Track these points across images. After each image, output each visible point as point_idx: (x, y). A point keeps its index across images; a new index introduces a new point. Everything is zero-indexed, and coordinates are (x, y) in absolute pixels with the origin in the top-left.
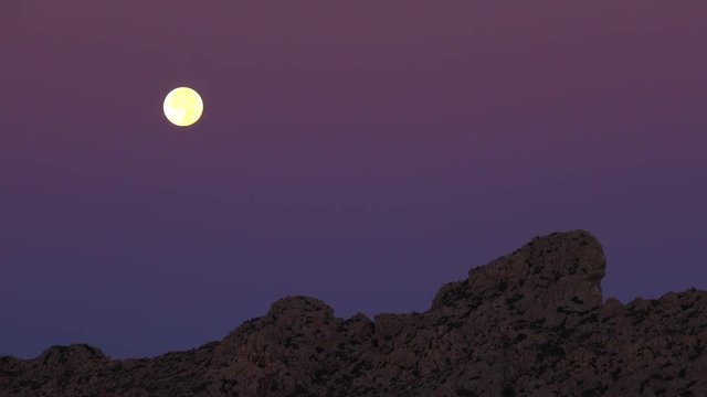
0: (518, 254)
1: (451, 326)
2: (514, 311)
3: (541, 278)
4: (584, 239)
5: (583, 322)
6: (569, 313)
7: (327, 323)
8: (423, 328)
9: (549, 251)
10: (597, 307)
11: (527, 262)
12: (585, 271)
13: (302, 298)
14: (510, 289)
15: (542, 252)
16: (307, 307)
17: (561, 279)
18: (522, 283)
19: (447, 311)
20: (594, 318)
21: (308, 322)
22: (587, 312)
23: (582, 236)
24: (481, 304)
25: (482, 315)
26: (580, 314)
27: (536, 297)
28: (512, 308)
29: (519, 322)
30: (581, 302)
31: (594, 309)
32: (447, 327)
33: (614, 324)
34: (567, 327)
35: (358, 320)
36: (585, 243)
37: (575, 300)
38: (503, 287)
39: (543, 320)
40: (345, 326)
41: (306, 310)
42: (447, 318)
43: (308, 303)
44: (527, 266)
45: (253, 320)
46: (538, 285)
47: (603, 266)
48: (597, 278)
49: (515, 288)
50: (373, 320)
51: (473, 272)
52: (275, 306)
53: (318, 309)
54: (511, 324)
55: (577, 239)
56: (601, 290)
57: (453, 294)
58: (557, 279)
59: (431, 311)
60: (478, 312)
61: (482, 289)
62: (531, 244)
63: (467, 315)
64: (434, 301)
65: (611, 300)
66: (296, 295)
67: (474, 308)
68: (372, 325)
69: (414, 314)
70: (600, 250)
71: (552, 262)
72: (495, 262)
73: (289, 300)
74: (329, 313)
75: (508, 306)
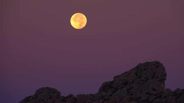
0: (132, 71)
1: (105, 100)
2: (129, 94)
3: (141, 80)
4: (158, 65)
5: (156, 98)
6: (150, 94)
7: (58, 98)
8: (94, 100)
9: (144, 69)
10: (162, 92)
11: (136, 74)
12: (157, 77)
13: (48, 88)
14: (128, 84)
15: (142, 70)
16: (50, 91)
17: (148, 81)
18: (133, 82)
19: (104, 93)
20: (160, 97)
21: (50, 98)
22: (158, 94)
23: (157, 63)
24: (117, 91)
25: (117, 95)
26: (155, 95)
27: (138, 88)
28: (128, 92)
29: (131, 98)
30: (155, 90)
31: (161, 93)
32: (103, 100)
33: (168, 99)
34: (150, 100)
35: (70, 97)
36: (158, 66)
37: (154, 89)
38: (126, 84)
39: (141, 97)
40: (65, 99)
41: (49, 93)
42: (103, 96)
43: (50, 90)
44: (135, 75)
45: (29, 97)
46: (139, 83)
47: (165, 75)
48: (163, 80)
49: (130, 84)
50: (76, 97)
51: (115, 77)
52: (37, 91)
53: (54, 93)
54: (127, 99)
55: (155, 65)
56: (164, 85)
57: (106, 87)
58: (146, 81)
59: (98, 93)
60: (116, 94)
61: (118, 85)
62: (137, 66)
63: (111, 95)
64: (99, 89)
65: (168, 89)
66: (46, 87)
67: (114, 92)
68: (76, 99)
69: (91, 95)
70: (164, 69)
71: (145, 74)
72: (123, 74)
73: (43, 89)
74: (59, 94)
75: (127, 92)
